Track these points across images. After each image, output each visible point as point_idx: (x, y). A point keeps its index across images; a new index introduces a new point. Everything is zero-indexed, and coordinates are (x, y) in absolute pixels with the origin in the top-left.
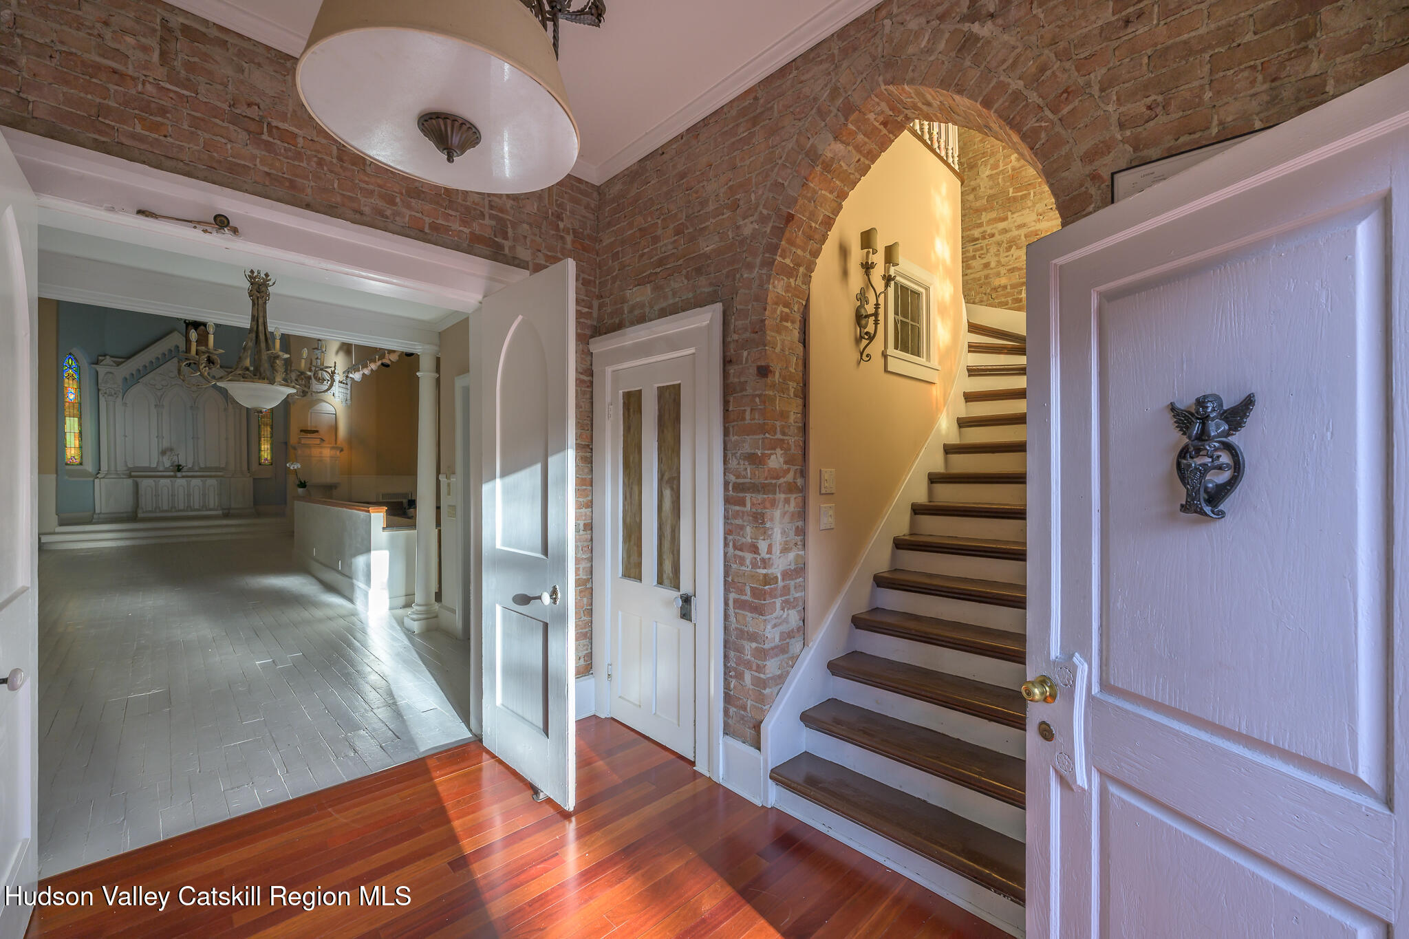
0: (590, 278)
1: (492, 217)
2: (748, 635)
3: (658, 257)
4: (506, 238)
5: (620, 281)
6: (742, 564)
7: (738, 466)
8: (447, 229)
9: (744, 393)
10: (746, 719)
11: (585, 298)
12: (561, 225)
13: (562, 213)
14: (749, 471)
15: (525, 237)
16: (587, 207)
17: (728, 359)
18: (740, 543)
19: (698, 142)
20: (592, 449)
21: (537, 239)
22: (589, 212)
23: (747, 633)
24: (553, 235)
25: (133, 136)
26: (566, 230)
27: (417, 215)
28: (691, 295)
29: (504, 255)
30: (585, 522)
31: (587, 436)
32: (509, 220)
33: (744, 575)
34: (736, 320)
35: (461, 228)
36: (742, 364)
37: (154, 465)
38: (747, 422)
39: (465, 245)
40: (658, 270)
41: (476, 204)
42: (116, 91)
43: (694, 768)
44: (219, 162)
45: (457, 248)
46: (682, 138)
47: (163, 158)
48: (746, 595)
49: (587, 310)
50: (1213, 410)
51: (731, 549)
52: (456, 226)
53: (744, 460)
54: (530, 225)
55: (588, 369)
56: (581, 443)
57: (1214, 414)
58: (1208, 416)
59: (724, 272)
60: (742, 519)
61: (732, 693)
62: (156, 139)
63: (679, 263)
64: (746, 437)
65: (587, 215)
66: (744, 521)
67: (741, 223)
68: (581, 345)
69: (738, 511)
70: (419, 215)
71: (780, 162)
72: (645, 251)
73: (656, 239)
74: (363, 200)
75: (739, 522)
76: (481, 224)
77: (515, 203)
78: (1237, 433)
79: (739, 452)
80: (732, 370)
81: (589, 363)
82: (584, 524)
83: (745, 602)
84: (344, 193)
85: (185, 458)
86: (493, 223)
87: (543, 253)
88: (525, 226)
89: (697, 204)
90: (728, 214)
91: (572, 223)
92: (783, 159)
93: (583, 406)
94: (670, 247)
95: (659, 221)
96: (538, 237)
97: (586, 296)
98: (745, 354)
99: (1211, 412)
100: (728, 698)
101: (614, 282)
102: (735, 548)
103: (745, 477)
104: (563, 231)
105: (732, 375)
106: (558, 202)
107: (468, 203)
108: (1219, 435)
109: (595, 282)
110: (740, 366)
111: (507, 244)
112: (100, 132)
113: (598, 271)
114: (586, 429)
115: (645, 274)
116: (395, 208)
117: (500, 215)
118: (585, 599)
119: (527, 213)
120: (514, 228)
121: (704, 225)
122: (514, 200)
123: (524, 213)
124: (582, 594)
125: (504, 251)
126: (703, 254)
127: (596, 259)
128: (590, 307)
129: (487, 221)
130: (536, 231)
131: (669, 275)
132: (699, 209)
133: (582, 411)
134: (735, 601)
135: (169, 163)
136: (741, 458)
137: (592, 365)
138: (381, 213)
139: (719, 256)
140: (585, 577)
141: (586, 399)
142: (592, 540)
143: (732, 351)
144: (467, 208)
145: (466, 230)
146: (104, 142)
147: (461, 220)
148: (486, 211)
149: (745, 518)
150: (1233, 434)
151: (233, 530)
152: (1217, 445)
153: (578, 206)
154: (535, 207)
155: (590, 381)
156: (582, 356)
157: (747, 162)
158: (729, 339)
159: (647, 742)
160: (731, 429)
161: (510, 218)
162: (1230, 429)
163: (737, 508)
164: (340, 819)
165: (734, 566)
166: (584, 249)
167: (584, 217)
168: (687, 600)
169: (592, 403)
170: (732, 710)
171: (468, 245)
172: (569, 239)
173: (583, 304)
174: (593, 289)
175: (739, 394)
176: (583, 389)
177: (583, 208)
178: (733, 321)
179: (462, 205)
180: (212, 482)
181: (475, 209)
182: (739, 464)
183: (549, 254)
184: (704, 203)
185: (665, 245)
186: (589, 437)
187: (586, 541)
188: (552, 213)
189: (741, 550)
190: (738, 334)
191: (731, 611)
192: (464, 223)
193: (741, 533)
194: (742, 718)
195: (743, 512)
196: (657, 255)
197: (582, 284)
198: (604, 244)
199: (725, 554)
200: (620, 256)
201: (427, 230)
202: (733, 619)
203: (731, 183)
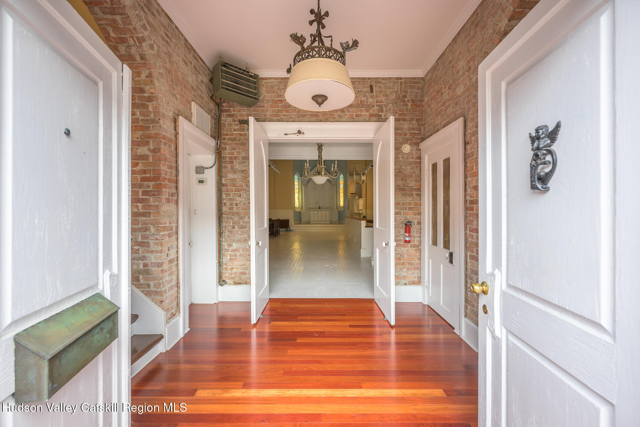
0: (420, 118)
1: (377, 106)
2: (475, 272)
3: (443, 102)
4: (382, 112)
5: (431, 116)
6: (472, 238)
7: (471, 192)
8: (361, 115)
9: (473, 157)
10: (474, 311)
11: (418, 127)
12: (406, 99)
13: (406, 95)
14: (475, 194)
15: (390, 109)
16: (418, 88)
17: (467, 142)
18: (472, 228)
19: (456, 44)
20: (421, 190)
21: (396, 108)
22: (419, 90)
23: (475, 271)
24: (402, 105)
25: (284, 115)
26: (409, 101)
27: (351, 113)
28: (453, 116)
29: (382, 119)
30: (418, 221)
31: (418, 185)
32: (384, 105)
33: (473, 244)
34: (470, 123)
35: (366, 113)
36: (472, 143)
37: (314, 207)
38: (474, 171)
39: (368, 119)
40: (442, 108)
41: (372, 103)
42: (280, 105)
43: (454, 330)
44: (300, 115)
45: (365, 121)
46: (451, 45)
47: (289, 119)
48: (474, 253)
49: (418, 132)
50: (543, 134)
51: (468, 232)
52: (364, 113)
53: (473, 189)
54: (393, 104)
55: (419, 157)
56: (416, 188)
57: (543, 136)
58: (540, 137)
59: (466, 101)
60: (472, 216)
61: (469, 299)
62: (288, 114)
63: (450, 102)
64: (473, 178)
65: (418, 91)
66: (473, 218)
67: (472, 77)
68: (415, 147)
69: (471, 213)
70: (352, 113)
71: (486, 41)
72: (438, 100)
73: (442, 94)
74: (335, 114)
75: (471, 218)
76: (373, 110)
77: (386, 97)
78: (554, 144)
79: (471, 186)
80: (468, 147)
81: (419, 154)
82: (417, 222)
83: (474, 256)
84: (330, 113)
85: (321, 205)
86: (378, 108)
87: (398, 113)
88: (391, 105)
89: (456, 73)
90: (467, 73)
91: (411, 97)
92: (488, 39)
93: (417, 173)
94: (447, 96)
95: (443, 86)
96: (396, 107)
97: (418, 126)
98: (473, 138)
99: (542, 134)
100: (466, 300)
101: (428, 117)
102: (470, 231)
103: (473, 197)
104: (407, 101)
105: (468, 149)
106: (404, 91)
107: (368, 104)
108: (545, 146)
109: (422, 119)
110: (472, 145)
111: (383, 114)
112: (278, 117)
113: (423, 114)
114: (418, 182)
115: (438, 111)
116: (344, 113)
117: (380, 104)
118: (418, 254)
119: (391, 100)
120: (386, 107)
121: (458, 82)
122: (386, 96)
123: (389, 100)
124: (416, 251)
125: (382, 117)
126: (458, 95)
127: (422, 109)
128: (420, 130)
129: (376, 108)
130: (395, 105)
131: (446, 109)
132: (456, 75)
133: (416, 175)
134: (470, 256)
135: (290, 120)
136: (472, 188)
137: (420, 155)
138: (340, 116)
139: (464, 95)
140: (417, 244)
141: (418, 169)
142: (421, 229)
143: (469, 138)
144: (368, 106)
145: (368, 113)
146: (278, 119)
147: (366, 110)
148: (375, 104)
149: (473, 217)
150: (552, 145)
151: (331, 228)
152: (544, 152)
153: (414, 89)
154: (394, 96)
155: (420, 161)
156: (416, 151)
157: (474, 47)
158: (467, 133)
159: (438, 316)
160: (468, 175)
161: (384, 104)
162: (551, 142)
163: (471, 212)
164: (327, 306)
165: (469, 239)
166: (417, 106)
167: (416, 93)
168: (451, 255)
169: (421, 171)
170: (469, 307)
171: (369, 119)
172: (409, 104)
173: (416, 130)
174: (421, 122)
175: (471, 158)
176: (417, 165)
177: (416, 89)
178: (469, 124)
179: (366, 105)
180: (327, 212)
181: (371, 105)
182: (471, 191)
183: (401, 113)
184: (458, 72)
185: (445, 96)
186: (419, 185)
187: (418, 229)
188: (402, 96)
189: (472, 232)
190: (471, 130)
191: (469, 260)
192: (367, 111)
193: (472, 224)
194: (473, 311)
195: (473, 214)
196: (443, 101)
197: (416, 121)
198: (425, 102)
199: (466, 234)
200: (431, 105)
201: (354, 118)
202: (469, 264)
203: (468, 59)
